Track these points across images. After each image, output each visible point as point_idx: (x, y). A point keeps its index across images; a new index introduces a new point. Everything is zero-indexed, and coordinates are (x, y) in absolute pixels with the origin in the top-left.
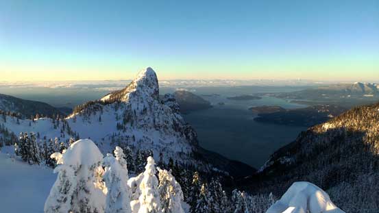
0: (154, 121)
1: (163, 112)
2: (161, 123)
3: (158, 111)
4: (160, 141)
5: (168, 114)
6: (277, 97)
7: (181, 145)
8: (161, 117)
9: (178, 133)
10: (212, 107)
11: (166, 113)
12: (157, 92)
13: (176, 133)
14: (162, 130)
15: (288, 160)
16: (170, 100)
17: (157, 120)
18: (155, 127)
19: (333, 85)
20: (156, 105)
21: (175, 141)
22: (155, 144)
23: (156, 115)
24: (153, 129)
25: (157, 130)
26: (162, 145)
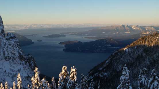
0: (4, 54)
1: (10, 47)
2: (10, 55)
3: (7, 46)
4: (11, 70)
5: (15, 48)
6: (76, 35)
7: (27, 71)
8: (9, 50)
9: (23, 62)
10: (33, 43)
11: (13, 47)
12: (3, 31)
13: (21, 62)
14: (11, 60)
15: (105, 74)
16: (11, 37)
17: (6, 53)
18: (5, 58)
19: (108, 26)
20: (4, 41)
21: (22, 69)
22: (7, 72)
23: (5, 49)
24: (4, 60)
25: (7, 61)
26: (12, 73)
